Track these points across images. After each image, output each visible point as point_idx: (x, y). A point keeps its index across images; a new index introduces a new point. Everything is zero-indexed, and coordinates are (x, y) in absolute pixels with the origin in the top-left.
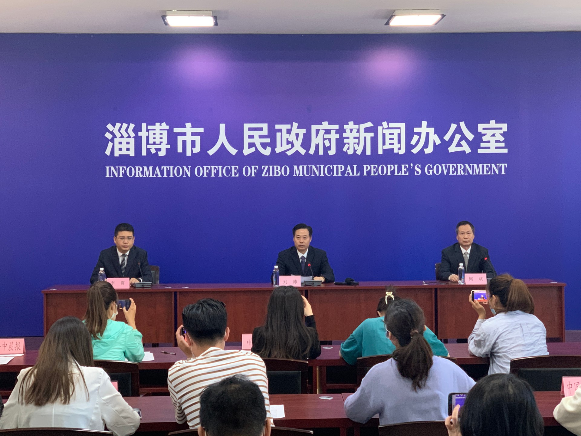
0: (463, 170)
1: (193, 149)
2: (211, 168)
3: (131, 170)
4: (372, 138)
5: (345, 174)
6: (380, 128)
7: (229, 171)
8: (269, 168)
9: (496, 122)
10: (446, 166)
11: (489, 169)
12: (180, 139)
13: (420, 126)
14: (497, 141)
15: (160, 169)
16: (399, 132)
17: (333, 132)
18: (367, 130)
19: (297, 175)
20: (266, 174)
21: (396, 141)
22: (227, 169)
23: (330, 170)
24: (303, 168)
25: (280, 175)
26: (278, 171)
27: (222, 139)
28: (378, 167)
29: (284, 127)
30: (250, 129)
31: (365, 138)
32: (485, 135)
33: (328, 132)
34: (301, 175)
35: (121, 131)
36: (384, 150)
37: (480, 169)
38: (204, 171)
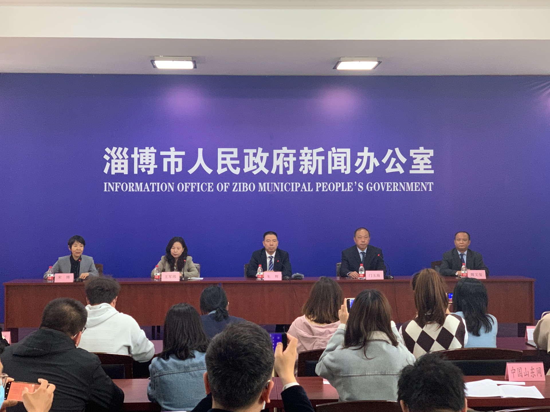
0: (397, 187)
1: (176, 169)
2: (191, 184)
3: (124, 185)
4: (323, 160)
5: (301, 190)
6: (330, 153)
7: (205, 187)
8: (238, 185)
9: (424, 149)
10: (383, 184)
11: (419, 186)
12: (165, 161)
13: (363, 151)
14: (425, 164)
15: (149, 185)
16: (345, 156)
17: (291, 156)
18: (319, 154)
19: (262, 191)
20: (235, 190)
21: (342, 163)
22: (204, 185)
23: (289, 187)
24: (266, 185)
25: (247, 191)
26: (245, 187)
27: (200, 161)
28: (328, 184)
29: (251, 151)
30: (223, 153)
31: (317, 160)
32: (415, 158)
33: (287, 155)
34: (265, 190)
35: (117, 154)
36: (333, 171)
37: (411, 187)
38: (185, 187)
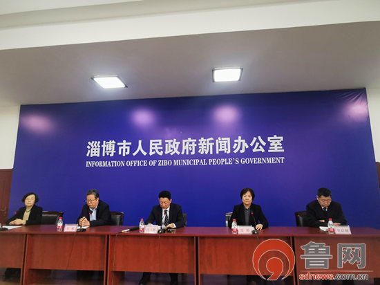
0: (261, 161)
1: (126, 153)
4: (213, 145)
5: (200, 164)
6: (217, 140)
7: (142, 163)
8: (161, 162)
9: (277, 136)
10: (252, 159)
12: (120, 148)
13: (238, 139)
14: (278, 146)
15: (110, 162)
16: (227, 142)
17: (193, 143)
18: (210, 142)
19: (176, 165)
20: (160, 165)
21: (225, 147)
23: (192, 162)
24: (178, 161)
26: (166, 163)
27: (140, 148)
28: (217, 160)
29: (170, 141)
30: (153, 143)
31: (209, 146)
32: (271, 142)
33: (191, 143)
35: (94, 145)
36: (219, 152)
37: (269, 160)
38: (130, 163)
